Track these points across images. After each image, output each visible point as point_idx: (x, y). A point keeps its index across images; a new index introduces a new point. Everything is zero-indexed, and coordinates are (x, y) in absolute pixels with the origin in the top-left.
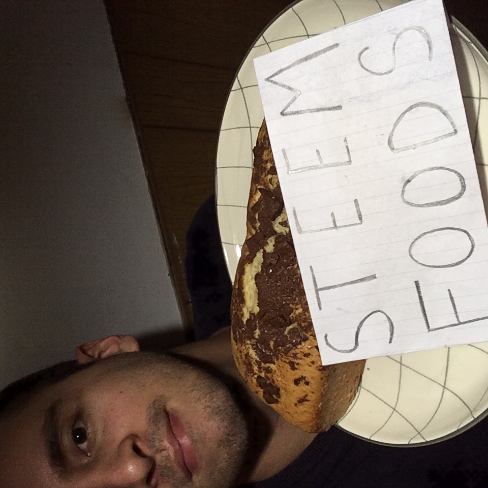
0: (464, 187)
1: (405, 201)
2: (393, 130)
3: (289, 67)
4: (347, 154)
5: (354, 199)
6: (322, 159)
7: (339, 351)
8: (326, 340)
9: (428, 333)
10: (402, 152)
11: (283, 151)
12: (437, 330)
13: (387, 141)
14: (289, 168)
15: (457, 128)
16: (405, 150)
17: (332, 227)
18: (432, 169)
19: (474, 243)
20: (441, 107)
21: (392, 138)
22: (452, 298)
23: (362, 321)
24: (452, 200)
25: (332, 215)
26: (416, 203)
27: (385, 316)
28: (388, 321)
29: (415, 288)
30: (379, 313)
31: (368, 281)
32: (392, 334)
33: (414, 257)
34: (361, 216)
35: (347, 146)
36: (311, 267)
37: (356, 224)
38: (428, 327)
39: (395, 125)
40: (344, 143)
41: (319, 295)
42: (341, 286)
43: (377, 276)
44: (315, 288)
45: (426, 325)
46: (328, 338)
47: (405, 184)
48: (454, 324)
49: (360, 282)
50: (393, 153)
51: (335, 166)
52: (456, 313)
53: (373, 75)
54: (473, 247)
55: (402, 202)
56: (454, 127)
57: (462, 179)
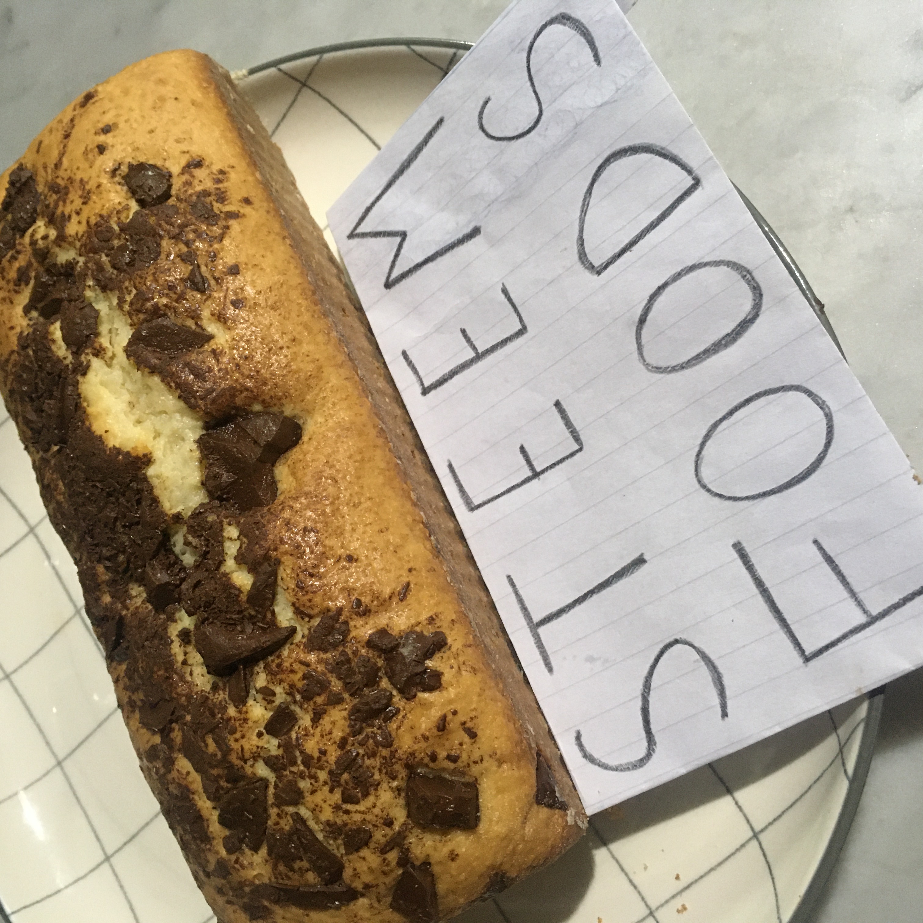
0: (756, 289)
1: (650, 368)
2: (581, 231)
3: (378, 198)
4: (515, 315)
5: (554, 402)
6: (475, 343)
7: (616, 769)
8: (581, 746)
9: (806, 666)
10: (611, 268)
11: (404, 354)
12: (825, 654)
13: (576, 257)
14: (422, 384)
15: (698, 172)
16: (616, 260)
17: (528, 477)
18: (678, 276)
19: (827, 406)
20: (652, 145)
21: (584, 248)
22: (829, 560)
23: (646, 677)
24: (742, 327)
25: (522, 450)
26: (674, 363)
27: (693, 650)
28: (704, 660)
29: (739, 562)
30: (678, 646)
31: (632, 573)
32: (722, 693)
33: (710, 486)
34: (577, 432)
35: (510, 300)
36: (509, 577)
37: (572, 454)
38: (802, 651)
39: (580, 219)
40: (503, 296)
41: (540, 638)
42: (580, 604)
43: (646, 557)
44: (528, 624)
45: (795, 647)
46: (583, 740)
47: (637, 331)
48: (860, 626)
49: (616, 582)
50: (596, 276)
51: (501, 348)
52: (853, 594)
53: (512, 142)
54: (829, 417)
55: (646, 371)
56: (690, 172)
57: (745, 273)
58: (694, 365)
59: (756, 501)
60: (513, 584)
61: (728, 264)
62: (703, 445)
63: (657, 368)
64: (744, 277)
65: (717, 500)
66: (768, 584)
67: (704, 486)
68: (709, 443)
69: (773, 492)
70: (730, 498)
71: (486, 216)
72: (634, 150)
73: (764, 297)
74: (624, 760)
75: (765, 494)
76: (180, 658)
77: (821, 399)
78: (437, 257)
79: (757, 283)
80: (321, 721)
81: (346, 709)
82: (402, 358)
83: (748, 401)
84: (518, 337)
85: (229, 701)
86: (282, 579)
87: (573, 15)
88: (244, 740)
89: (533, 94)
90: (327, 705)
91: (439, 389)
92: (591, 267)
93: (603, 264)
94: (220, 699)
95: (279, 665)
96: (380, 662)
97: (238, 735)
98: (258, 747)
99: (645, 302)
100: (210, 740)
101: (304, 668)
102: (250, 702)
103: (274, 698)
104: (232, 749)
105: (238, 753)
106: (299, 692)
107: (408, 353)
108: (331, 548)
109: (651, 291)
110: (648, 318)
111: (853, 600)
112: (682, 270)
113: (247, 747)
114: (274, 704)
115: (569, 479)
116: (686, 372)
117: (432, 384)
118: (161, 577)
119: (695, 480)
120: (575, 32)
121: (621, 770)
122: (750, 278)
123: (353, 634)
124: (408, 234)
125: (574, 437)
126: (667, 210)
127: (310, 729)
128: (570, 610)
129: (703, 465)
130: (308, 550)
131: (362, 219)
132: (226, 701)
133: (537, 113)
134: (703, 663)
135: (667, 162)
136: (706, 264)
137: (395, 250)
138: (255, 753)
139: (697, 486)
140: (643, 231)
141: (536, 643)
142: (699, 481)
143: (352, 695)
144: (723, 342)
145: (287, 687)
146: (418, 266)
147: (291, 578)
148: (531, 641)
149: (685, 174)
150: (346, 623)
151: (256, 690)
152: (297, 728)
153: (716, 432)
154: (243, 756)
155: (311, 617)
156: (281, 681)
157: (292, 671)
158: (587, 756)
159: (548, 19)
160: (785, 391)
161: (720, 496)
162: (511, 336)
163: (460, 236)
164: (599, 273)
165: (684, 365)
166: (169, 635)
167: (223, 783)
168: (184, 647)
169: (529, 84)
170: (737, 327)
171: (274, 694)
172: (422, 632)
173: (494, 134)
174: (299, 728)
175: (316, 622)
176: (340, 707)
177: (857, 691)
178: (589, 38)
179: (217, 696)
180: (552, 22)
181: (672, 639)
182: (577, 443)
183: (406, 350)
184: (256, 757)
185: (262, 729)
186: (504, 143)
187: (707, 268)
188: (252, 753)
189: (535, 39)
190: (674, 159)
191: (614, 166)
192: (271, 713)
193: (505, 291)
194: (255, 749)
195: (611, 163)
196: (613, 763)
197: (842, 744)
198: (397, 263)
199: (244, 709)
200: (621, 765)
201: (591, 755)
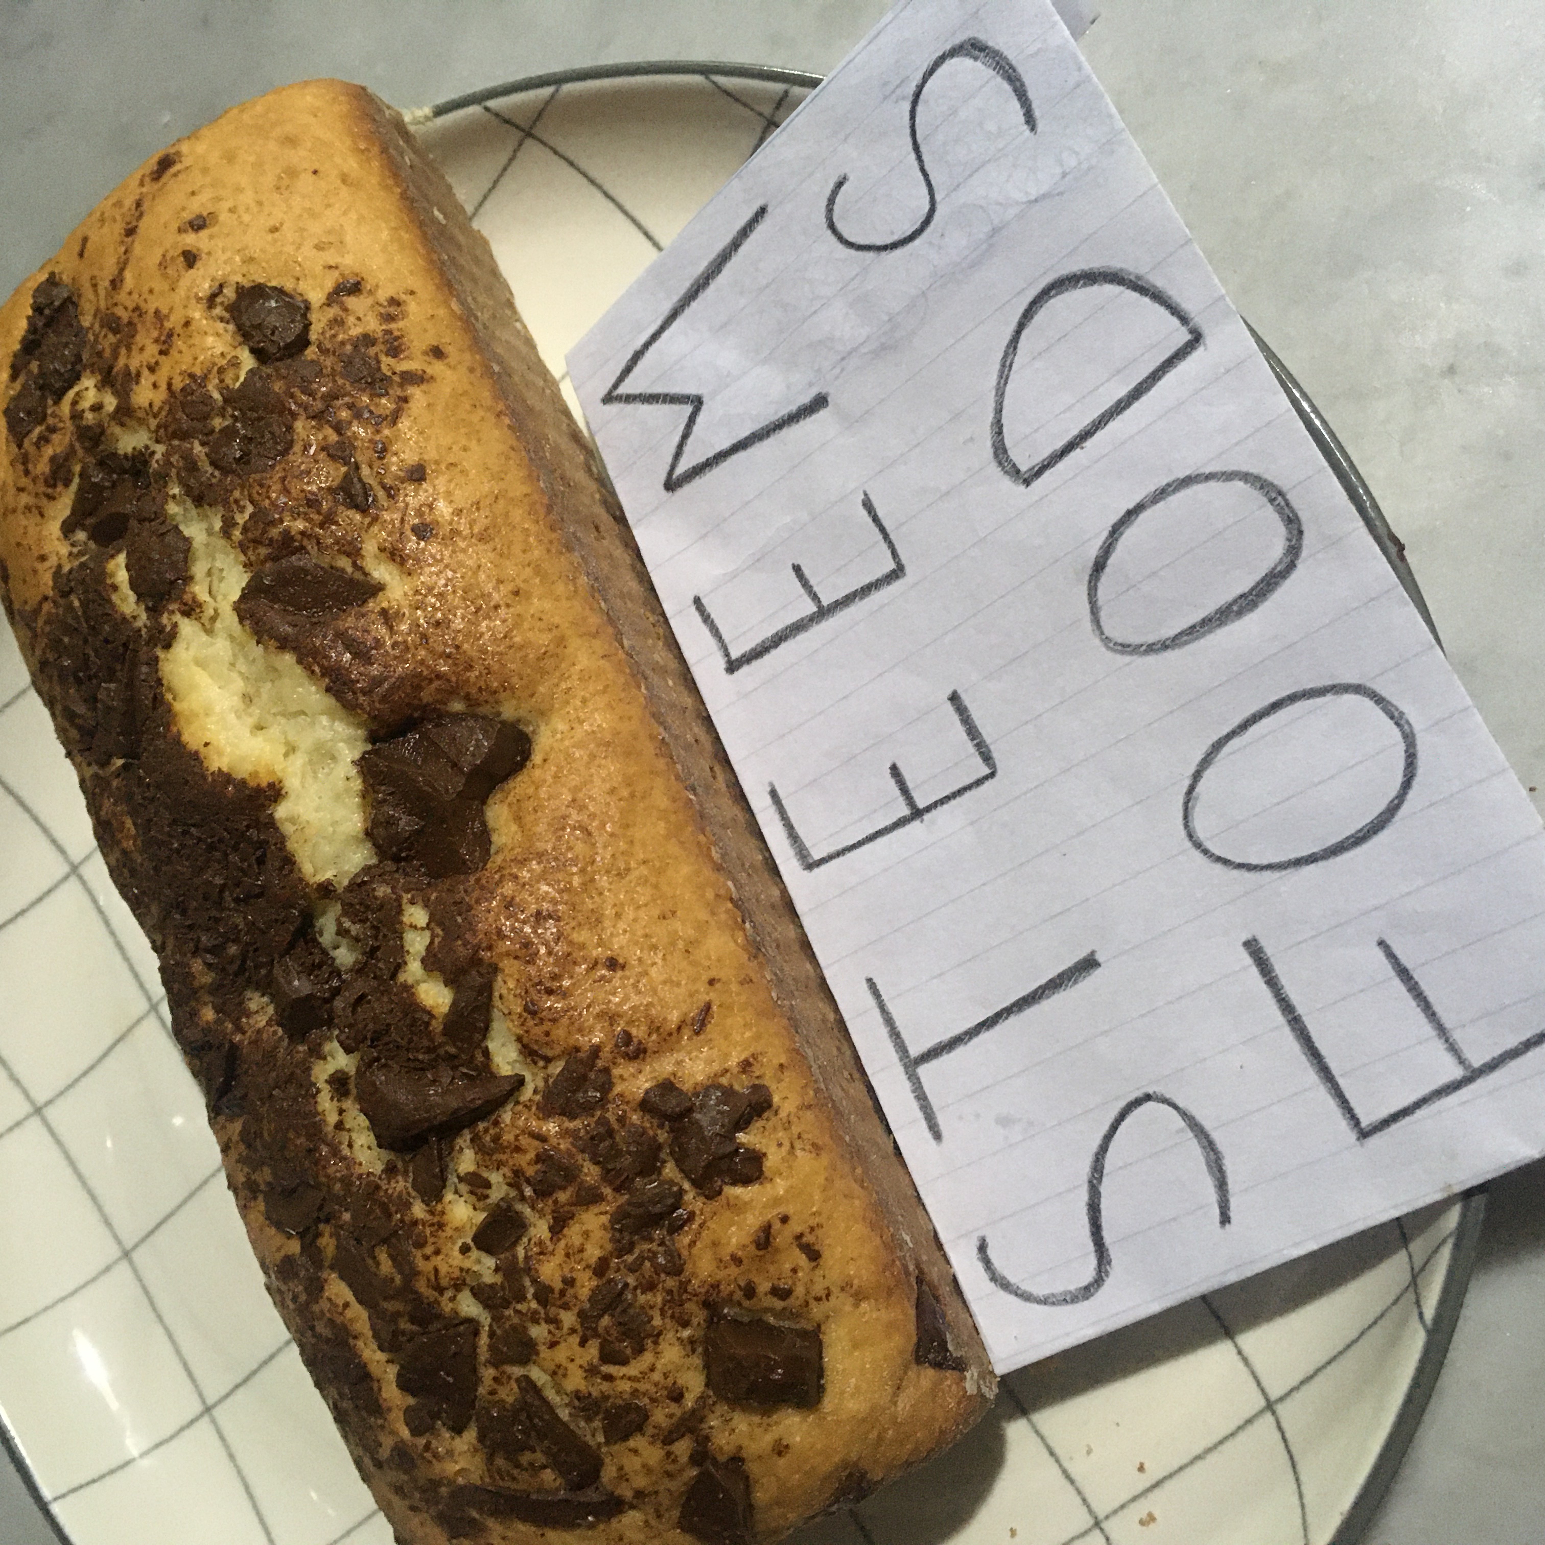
0: (1292, 521)
1: (1111, 645)
2: (999, 410)
3: (655, 337)
4: (884, 546)
5: (949, 692)
6: (815, 589)
7: (1044, 1301)
8: (987, 1263)
9: (1362, 1145)
10: (1047, 474)
11: (697, 601)
12: (1394, 1127)
13: (989, 451)
14: (727, 654)
15: (1198, 320)
16: (1056, 462)
17: (904, 817)
18: (1161, 494)
19: (1408, 722)
20: (1121, 270)
21: (1003, 439)
22: (1404, 974)
23: (1097, 1154)
24: (1269, 584)
25: (895, 771)
26: (1151, 639)
27: (1174, 1112)
28: (1192, 1130)
29: (1254, 971)
30: (1150, 1105)
31: (1076, 982)
32: (1222, 1185)
33: (1208, 845)
34: (987, 746)
35: (876, 520)
36: (870, 981)
37: (979, 782)
38: (1354, 1120)
39: (997, 390)
40: (864, 513)
41: (920, 1083)
42: (988, 1028)
43: (1099, 957)
44: (901, 1060)
45: (1344, 1115)
46: (991, 1253)
47: (1090, 582)
48: (1453, 1083)
49: (1048, 997)
50: (1022, 488)
51: (861, 599)
52: (1442, 1030)
53: (883, 254)
54: (1409, 740)
55: (1103, 649)
56: (1184, 319)
57: (1274, 495)
58: (1186, 643)
59: (1284, 873)
60: (876, 994)
61: (1245, 477)
62: (1197, 776)
63: (1123, 645)
64: (1272, 501)
65: (1219, 867)
66: (1300, 1010)
67: (1198, 845)
68: (1208, 774)
69: (1312, 859)
70: (1240, 866)
71: (837, 378)
72: (1090, 278)
73: (1306, 535)
74: (1058, 1287)
75: (1298, 862)
76: (332, 1119)
77: (1397, 709)
78: (754, 443)
79: (1293, 511)
80: (566, 1231)
81: (606, 1213)
82: (693, 608)
83: (1276, 706)
84: (889, 584)
85: (414, 1194)
86: (501, 997)
87: (990, 44)
88: (440, 1257)
89: (920, 174)
90: (575, 1205)
91: (756, 664)
92: (1014, 472)
93: (1033, 468)
94: (398, 1189)
95: (496, 1139)
96: (663, 1136)
97: (429, 1250)
98: (461, 1269)
99: (1105, 534)
100: (383, 1256)
101: (536, 1143)
102: (449, 1196)
103: (488, 1192)
104: (418, 1273)
105: (429, 1280)
106: (528, 1181)
107: (704, 601)
108: (582, 946)
109: (1114, 518)
110: (1110, 562)
111: (1443, 1041)
112: (1169, 485)
113: (443, 1269)
114: (489, 1201)
115: (972, 823)
116: (1170, 655)
117: (743, 656)
118: (300, 985)
119: (1183, 833)
120: (991, 72)
121: (1053, 1304)
122: (1283, 503)
123: (618, 1089)
124: (705, 400)
125: (981, 754)
126: (1145, 380)
127: (548, 1243)
128: (970, 1039)
129: (1197, 809)
130: (543, 950)
131: (627, 370)
132: (408, 1194)
133: (927, 207)
134: (1191, 1135)
135: (1146, 300)
136: (1209, 477)
137: (682, 427)
138: (458, 1279)
139: (1188, 844)
140: (1103, 416)
141: (914, 1091)
142: (1190, 836)
143: (617, 1190)
144: (1235, 608)
145: (509, 1174)
146: (722, 456)
147: (515, 996)
148: (906, 1086)
149: (1175, 321)
150: (606, 1071)
151: (458, 1177)
152: (525, 1240)
153: (1219, 756)
154: (439, 1284)
155: (548, 1060)
156: (499, 1165)
157: (518, 1149)
158: (996, 1278)
159: (948, 47)
160: (1337, 693)
161: (1226, 862)
162: (878, 580)
163: (793, 408)
164: (1027, 482)
165: (1168, 643)
166: (313, 1079)
167: (404, 1325)
168: (339, 1101)
169: (913, 156)
170: (1258, 584)
171: (488, 1185)
172: (731, 1086)
173: (852, 239)
174: (530, 1240)
175: (557, 1068)
176: (595, 1209)
177: (1442, 1190)
178: (1018, 84)
179: (393, 1184)
180: (953, 52)
181: (1138, 1094)
182: (988, 765)
183: (701, 596)
184: (458, 1285)
185: (469, 1241)
186: (871, 255)
187: (1212, 484)
188: (452, 1279)
189: (925, 80)
190: (1158, 297)
191: (1058, 303)
192: (484, 1215)
193: (868, 505)
194: (457, 1273)
195: (1051, 297)
196: (1040, 1291)
197: (1417, 1269)
198: (687, 449)
199: (439, 1207)
200: (1053, 1295)
201: (1004, 1278)
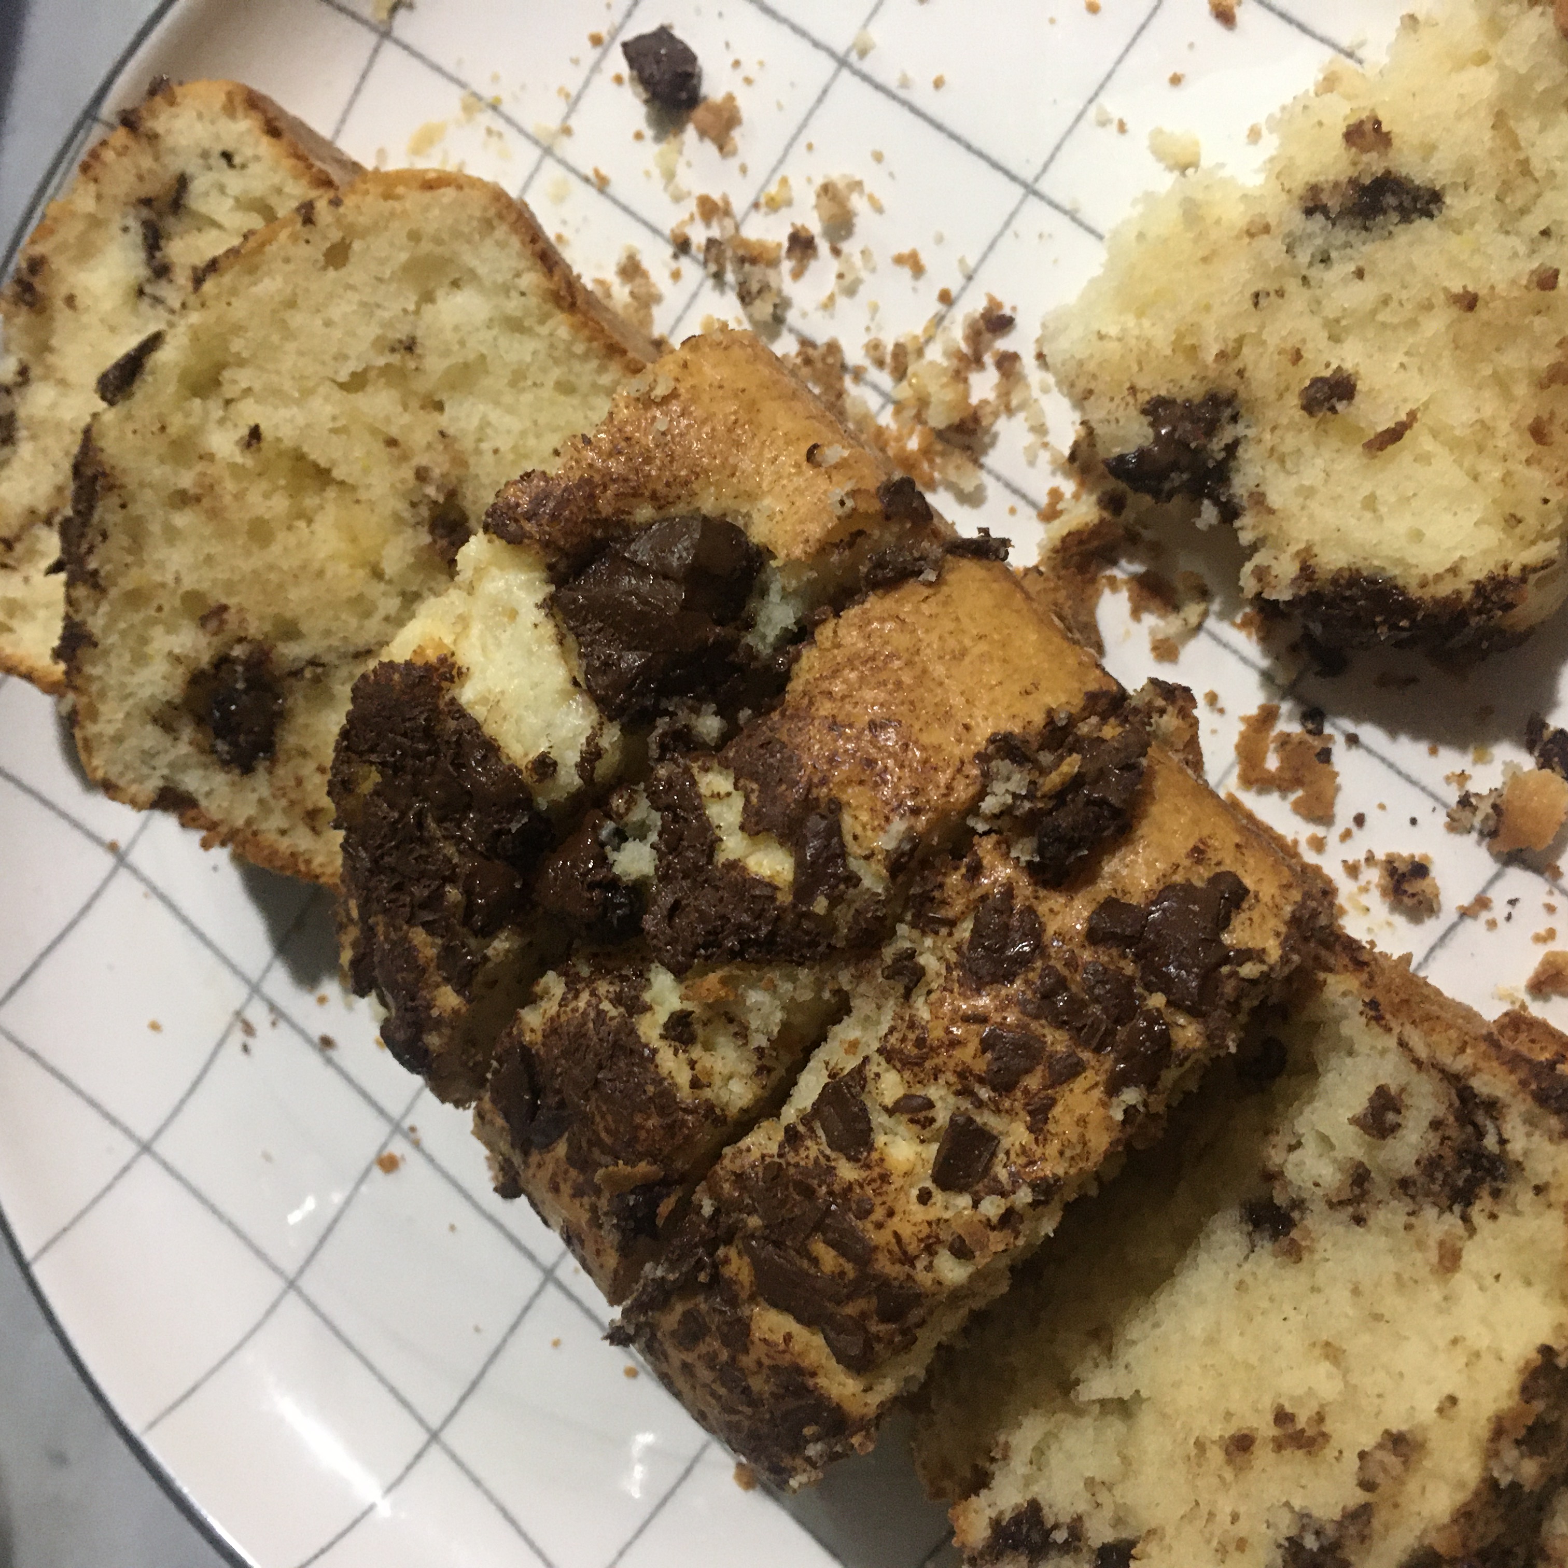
80: (1051, 1127)
81: (1096, 1084)
85: (833, 1154)
86: (855, 838)
88: (896, 1219)
90: (1052, 1086)
96: (1130, 968)
97: (879, 1214)
98: (930, 1223)
100: (820, 1248)
101: (975, 1028)
102: (880, 1139)
103: (931, 1114)
104: (876, 1248)
105: (889, 1252)
106: (981, 1081)
113: (906, 1231)
114: (936, 1126)
123: (1052, 927)
127: (1034, 1147)
138: (928, 1237)
143: (1098, 1050)
145: (953, 1080)
147: (874, 830)
150: (1030, 911)
151: (885, 1111)
152: (1002, 1156)
154: (905, 1253)
155: (951, 924)
156: (936, 1073)
157: (955, 1042)
171: (930, 1104)
172: (1188, 880)
174: (1007, 1153)
175: (965, 930)
176: (1079, 1084)
179: (803, 1154)
184: (931, 1247)
185: (929, 1184)
188: (921, 1240)
192: (935, 1147)
194: (926, 1230)
199: (875, 1156)
